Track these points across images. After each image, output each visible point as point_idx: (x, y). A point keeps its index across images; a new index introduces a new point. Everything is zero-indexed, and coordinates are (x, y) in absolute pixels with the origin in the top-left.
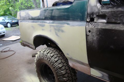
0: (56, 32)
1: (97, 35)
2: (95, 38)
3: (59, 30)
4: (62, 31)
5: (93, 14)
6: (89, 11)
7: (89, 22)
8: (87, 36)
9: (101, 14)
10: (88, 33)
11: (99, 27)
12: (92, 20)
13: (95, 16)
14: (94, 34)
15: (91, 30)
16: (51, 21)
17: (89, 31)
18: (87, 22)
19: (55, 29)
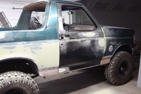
0: (32, 51)
1: (66, 46)
2: (65, 48)
3: (36, 48)
4: (40, 48)
5: (62, 35)
6: (60, 33)
7: (61, 39)
8: (60, 47)
9: (67, 34)
10: (61, 46)
11: (67, 41)
12: (62, 38)
13: (64, 36)
14: (64, 46)
15: (63, 44)
16: (25, 42)
17: (62, 45)
18: (59, 39)
19: (32, 48)
